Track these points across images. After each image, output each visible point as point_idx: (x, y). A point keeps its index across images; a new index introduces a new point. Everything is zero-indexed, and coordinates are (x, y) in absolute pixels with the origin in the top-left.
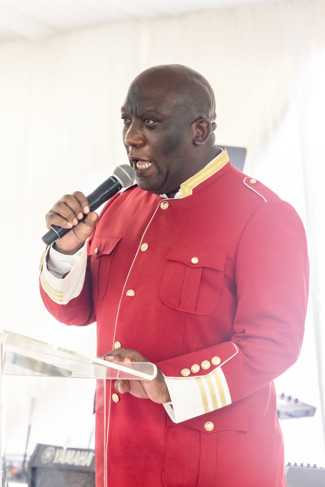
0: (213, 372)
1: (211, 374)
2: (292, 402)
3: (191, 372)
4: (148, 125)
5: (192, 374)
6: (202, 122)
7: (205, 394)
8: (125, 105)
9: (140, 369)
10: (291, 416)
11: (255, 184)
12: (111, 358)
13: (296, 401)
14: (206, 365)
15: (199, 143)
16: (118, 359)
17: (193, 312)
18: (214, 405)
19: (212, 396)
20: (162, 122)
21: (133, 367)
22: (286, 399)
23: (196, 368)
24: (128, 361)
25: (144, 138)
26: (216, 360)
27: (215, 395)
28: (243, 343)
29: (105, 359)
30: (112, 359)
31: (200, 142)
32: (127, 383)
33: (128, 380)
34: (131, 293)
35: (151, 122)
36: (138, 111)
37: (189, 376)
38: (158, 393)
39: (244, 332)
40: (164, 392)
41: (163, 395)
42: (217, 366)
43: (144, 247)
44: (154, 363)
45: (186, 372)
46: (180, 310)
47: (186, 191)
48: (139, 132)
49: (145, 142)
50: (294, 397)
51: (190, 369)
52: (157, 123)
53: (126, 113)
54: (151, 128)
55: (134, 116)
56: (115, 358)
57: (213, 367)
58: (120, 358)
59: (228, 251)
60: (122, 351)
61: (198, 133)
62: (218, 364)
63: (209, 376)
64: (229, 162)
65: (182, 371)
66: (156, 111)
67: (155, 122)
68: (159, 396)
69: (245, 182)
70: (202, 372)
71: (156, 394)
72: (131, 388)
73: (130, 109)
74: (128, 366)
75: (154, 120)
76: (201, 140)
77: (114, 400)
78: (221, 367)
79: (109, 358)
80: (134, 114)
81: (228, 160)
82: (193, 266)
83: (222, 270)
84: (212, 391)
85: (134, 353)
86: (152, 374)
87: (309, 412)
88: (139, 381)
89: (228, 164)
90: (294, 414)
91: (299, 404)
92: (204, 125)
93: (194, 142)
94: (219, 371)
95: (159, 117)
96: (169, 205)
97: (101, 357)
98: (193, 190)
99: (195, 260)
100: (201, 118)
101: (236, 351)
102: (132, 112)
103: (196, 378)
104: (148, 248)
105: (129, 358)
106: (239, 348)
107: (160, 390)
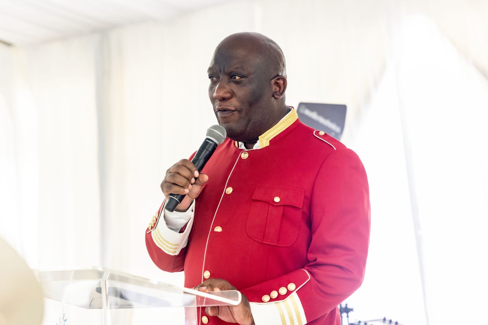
0: (290, 297)
1: (288, 298)
2: (393, 324)
3: (271, 298)
4: (235, 81)
5: (271, 300)
6: (278, 79)
8: (213, 66)
9: (228, 297)
11: (323, 135)
12: (204, 288)
13: (397, 323)
14: (283, 291)
15: (277, 97)
16: (210, 288)
17: (276, 244)
19: (290, 318)
20: (247, 78)
21: (222, 295)
22: (387, 322)
23: (274, 294)
24: (217, 290)
25: (231, 91)
26: (292, 286)
27: (292, 316)
28: (315, 270)
29: (199, 290)
32: (217, 308)
33: (218, 307)
34: (218, 229)
35: (237, 78)
36: (225, 69)
38: (244, 316)
39: (316, 260)
40: (249, 315)
41: (248, 318)
42: (292, 292)
43: (229, 190)
44: (239, 290)
45: (266, 298)
46: (264, 242)
47: (264, 142)
48: (227, 87)
49: (233, 94)
51: (270, 296)
52: (243, 79)
53: (214, 73)
54: (237, 83)
55: (222, 74)
56: (207, 288)
57: (289, 293)
58: (211, 287)
59: (305, 191)
60: (212, 281)
61: (275, 89)
62: (294, 290)
63: (287, 300)
64: (298, 119)
65: (263, 297)
66: (242, 68)
67: (242, 77)
68: (245, 319)
69: (315, 134)
70: (280, 297)
71: (242, 316)
72: (220, 313)
73: (218, 68)
74: (218, 295)
75: (240, 76)
76: (279, 94)
77: (203, 322)
78: (296, 292)
79: (201, 289)
80: (222, 72)
81: (297, 117)
82: (276, 205)
83: (301, 207)
84: (290, 313)
85: (222, 282)
86: (238, 300)
88: (228, 306)
89: (298, 120)
92: (281, 82)
94: (295, 295)
95: (245, 73)
96: (249, 155)
97: (195, 288)
99: (277, 199)
100: (278, 75)
101: (309, 278)
102: (221, 71)
103: (275, 303)
104: (233, 191)
105: (218, 287)
106: (311, 275)
107: (247, 313)
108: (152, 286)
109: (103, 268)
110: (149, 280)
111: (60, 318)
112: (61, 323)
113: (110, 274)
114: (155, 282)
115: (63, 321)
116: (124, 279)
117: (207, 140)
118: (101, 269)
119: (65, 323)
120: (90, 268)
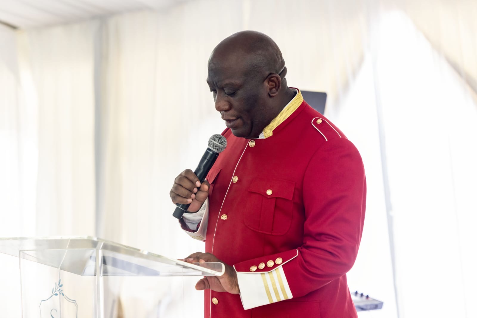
0: (275, 269)
2: (364, 298)
5: (258, 270)
6: (272, 77)
7: (268, 287)
9: (213, 268)
10: (362, 309)
11: (320, 124)
13: (367, 297)
14: (270, 264)
15: (273, 95)
16: (196, 259)
17: (270, 233)
18: (276, 297)
19: (274, 289)
22: (359, 295)
23: (262, 266)
24: (202, 262)
25: (229, 103)
26: (279, 261)
27: (276, 288)
30: (192, 261)
31: (274, 93)
34: (224, 217)
37: (256, 271)
38: (231, 286)
42: (278, 265)
44: (223, 262)
46: (260, 231)
47: (268, 134)
49: (231, 106)
50: (365, 294)
51: (257, 267)
57: (275, 265)
58: (198, 259)
59: (296, 183)
61: (271, 85)
62: (281, 263)
63: (273, 272)
65: (251, 268)
69: (313, 122)
70: (267, 269)
76: (275, 91)
77: (214, 303)
78: (282, 266)
82: (268, 197)
83: (291, 199)
84: (274, 284)
86: (221, 271)
87: (377, 306)
90: (364, 307)
91: (369, 299)
93: (269, 95)
94: (280, 269)
96: (255, 143)
98: (273, 131)
100: (271, 74)
101: (297, 254)
103: (261, 273)
104: (238, 180)
105: (204, 259)
107: (233, 283)
108: (142, 256)
109: (98, 239)
110: (139, 250)
111: (56, 283)
112: (57, 288)
113: (104, 244)
114: (145, 253)
115: (59, 286)
116: (115, 249)
117: (208, 151)
118: (95, 239)
119: (61, 288)
120: (86, 237)
